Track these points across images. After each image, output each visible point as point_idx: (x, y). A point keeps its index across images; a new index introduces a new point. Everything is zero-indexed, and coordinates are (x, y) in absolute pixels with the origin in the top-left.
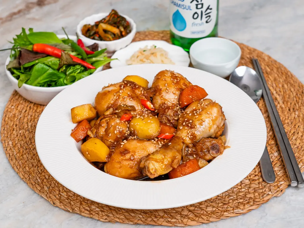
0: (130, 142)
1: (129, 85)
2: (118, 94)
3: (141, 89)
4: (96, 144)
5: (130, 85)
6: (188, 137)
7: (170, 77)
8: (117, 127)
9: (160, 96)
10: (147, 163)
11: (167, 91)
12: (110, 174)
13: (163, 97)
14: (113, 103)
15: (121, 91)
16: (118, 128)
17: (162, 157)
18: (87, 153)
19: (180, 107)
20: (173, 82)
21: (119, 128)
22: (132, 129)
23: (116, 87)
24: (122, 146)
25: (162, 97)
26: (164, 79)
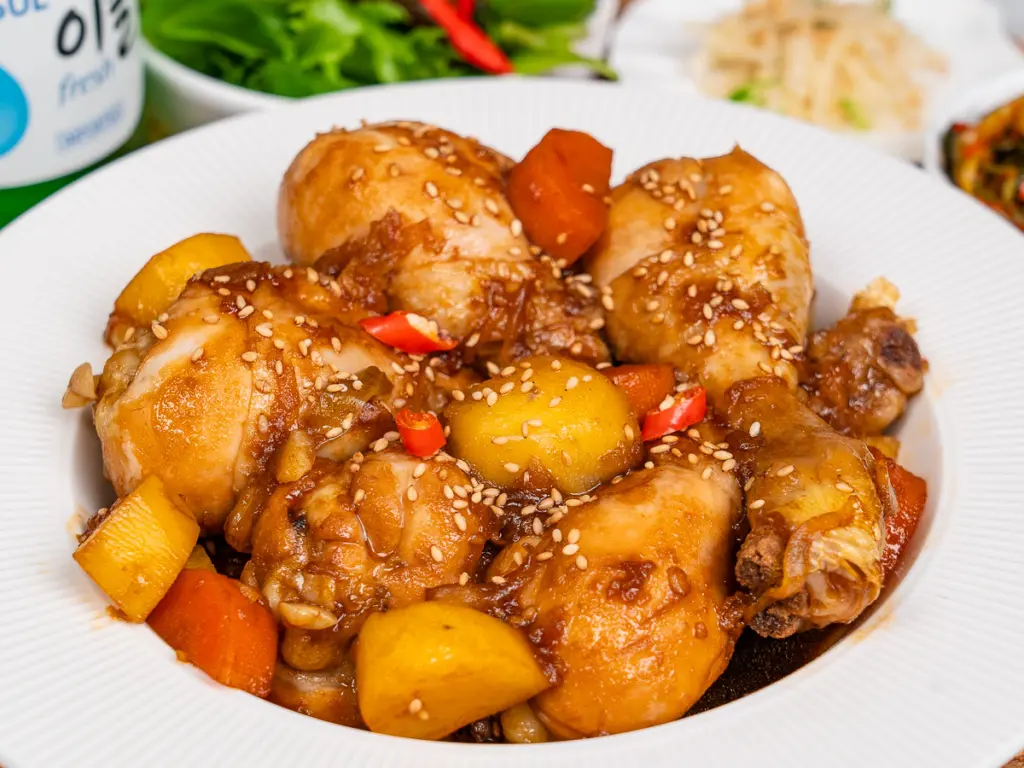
0: (596, 525)
1: (251, 285)
2: (263, 346)
3: (313, 276)
4: (447, 627)
5: (257, 281)
6: (781, 357)
7: (406, 149)
8: (449, 493)
9: (444, 256)
10: (816, 555)
11: (462, 217)
12: (612, 733)
13: (464, 253)
14: (272, 407)
15: (264, 330)
16: (456, 496)
17: (843, 493)
18: (416, 705)
19: (562, 263)
20: (448, 165)
21: (462, 492)
22: (513, 468)
23: (204, 321)
24: (582, 562)
25: (456, 257)
26: (395, 173)
